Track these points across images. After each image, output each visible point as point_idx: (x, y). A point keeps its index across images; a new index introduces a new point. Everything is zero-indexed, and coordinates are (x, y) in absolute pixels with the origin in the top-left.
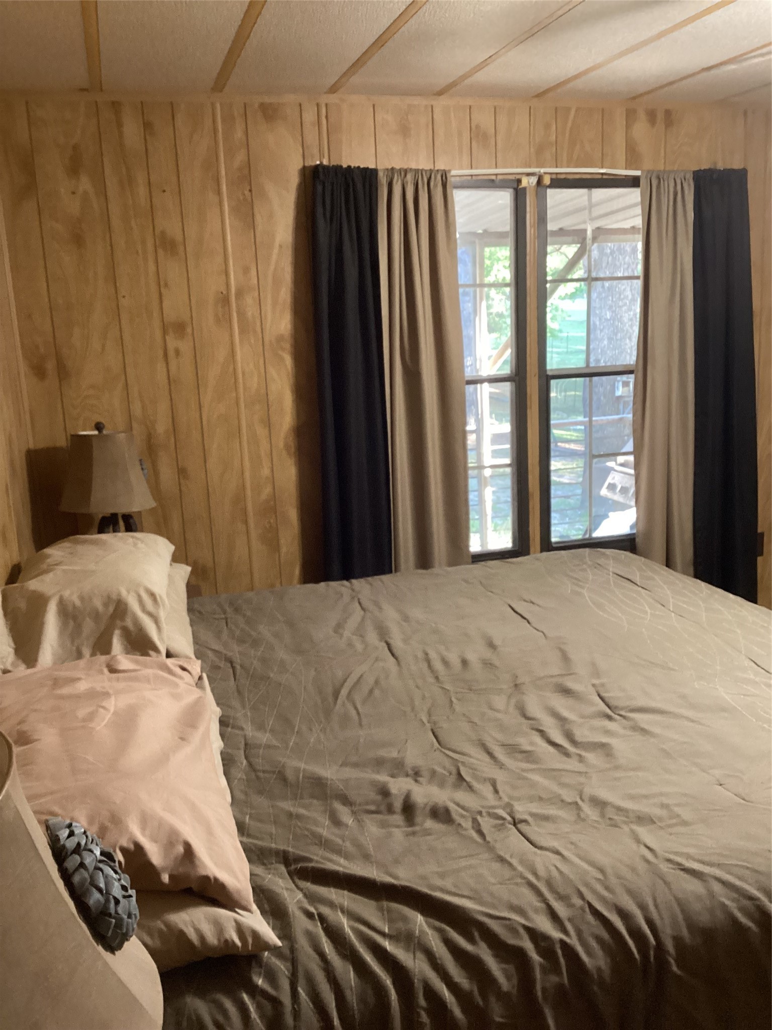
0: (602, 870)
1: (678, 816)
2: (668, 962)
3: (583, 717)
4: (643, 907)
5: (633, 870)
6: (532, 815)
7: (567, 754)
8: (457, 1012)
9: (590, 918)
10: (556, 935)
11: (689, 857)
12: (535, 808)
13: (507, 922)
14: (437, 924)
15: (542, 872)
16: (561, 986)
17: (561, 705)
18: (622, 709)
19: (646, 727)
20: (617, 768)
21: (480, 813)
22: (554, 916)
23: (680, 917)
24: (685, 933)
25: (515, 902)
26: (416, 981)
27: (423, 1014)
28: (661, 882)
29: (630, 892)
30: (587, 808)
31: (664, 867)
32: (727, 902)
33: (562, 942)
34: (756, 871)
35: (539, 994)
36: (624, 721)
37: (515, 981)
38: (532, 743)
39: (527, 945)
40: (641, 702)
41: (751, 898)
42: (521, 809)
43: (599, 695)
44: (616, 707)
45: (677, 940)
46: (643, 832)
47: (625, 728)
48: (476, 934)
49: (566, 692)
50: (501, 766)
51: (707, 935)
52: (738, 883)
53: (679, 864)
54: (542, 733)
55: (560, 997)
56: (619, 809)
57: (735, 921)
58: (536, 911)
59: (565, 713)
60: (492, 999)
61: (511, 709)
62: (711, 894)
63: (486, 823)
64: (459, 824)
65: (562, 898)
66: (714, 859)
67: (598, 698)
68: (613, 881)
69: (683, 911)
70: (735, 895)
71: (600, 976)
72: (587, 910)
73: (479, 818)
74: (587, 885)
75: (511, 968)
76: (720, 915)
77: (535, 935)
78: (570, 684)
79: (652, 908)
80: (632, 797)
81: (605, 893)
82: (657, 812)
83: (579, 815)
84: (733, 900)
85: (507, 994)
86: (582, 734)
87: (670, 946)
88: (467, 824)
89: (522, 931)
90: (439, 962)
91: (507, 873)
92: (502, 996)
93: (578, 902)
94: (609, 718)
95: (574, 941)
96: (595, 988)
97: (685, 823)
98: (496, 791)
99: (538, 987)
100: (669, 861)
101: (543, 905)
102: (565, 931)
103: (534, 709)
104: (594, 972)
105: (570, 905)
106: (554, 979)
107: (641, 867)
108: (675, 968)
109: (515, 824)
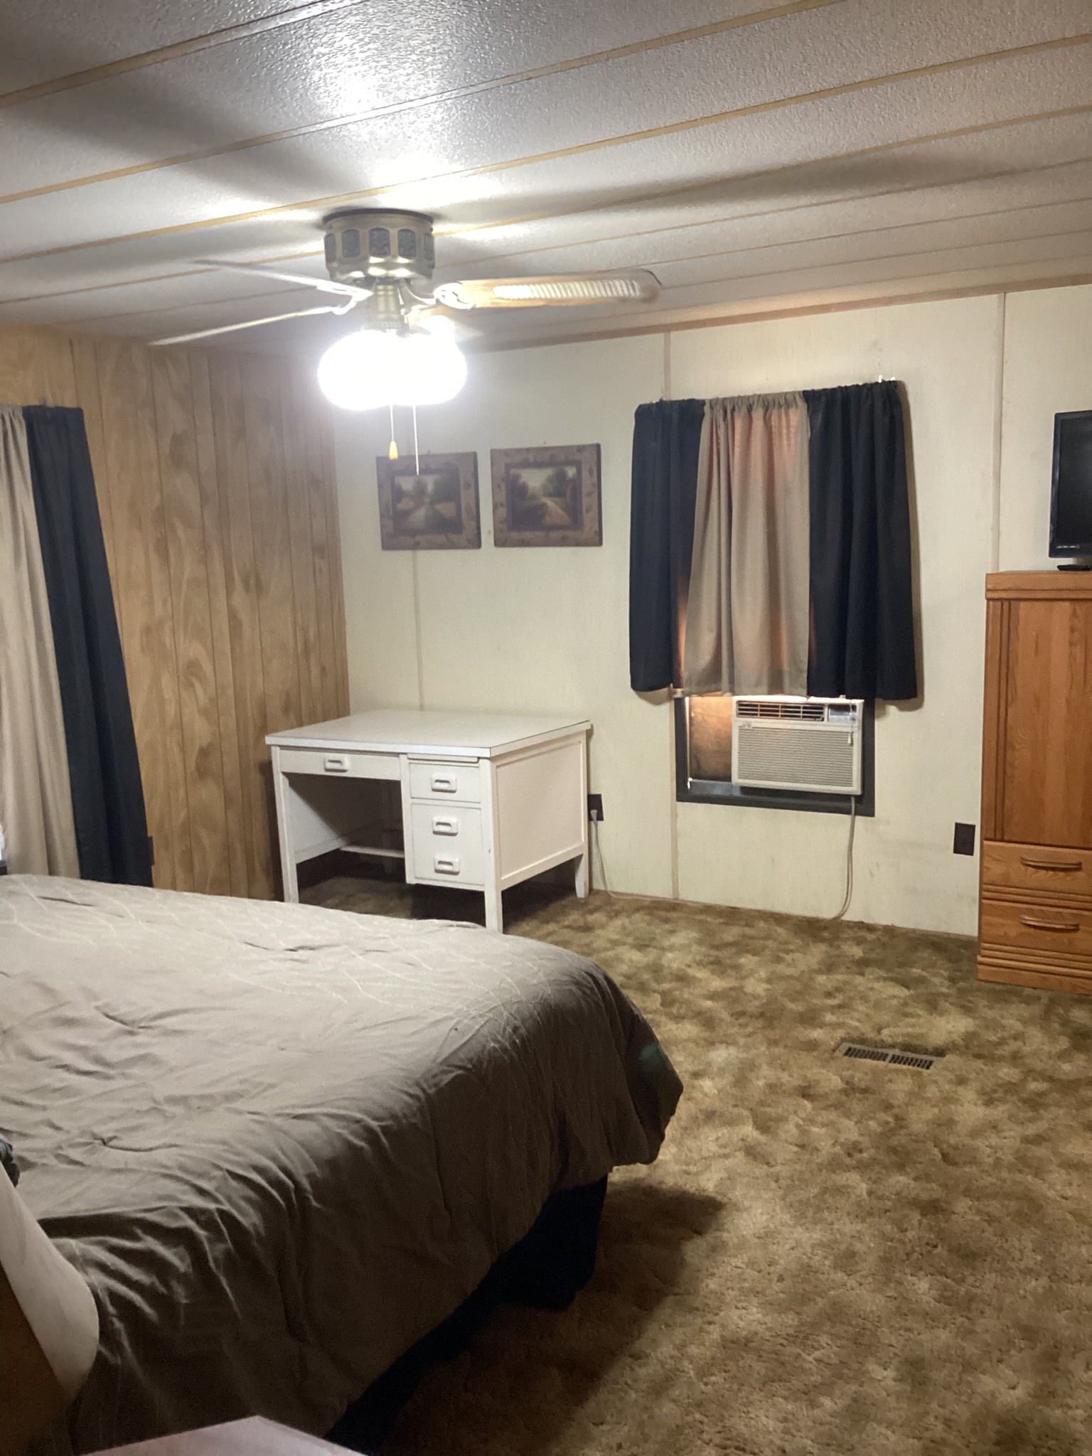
0: (224, 1143)
1: (261, 1084)
2: (308, 1199)
3: (102, 1040)
4: (274, 1159)
5: (252, 1132)
6: (118, 1130)
7: (108, 1077)
8: (147, 1309)
9: (234, 1183)
10: (212, 1206)
11: (293, 1106)
12: (114, 1125)
13: (164, 1210)
14: (94, 1239)
15: (169, 1163)
16: (227, 1253)
17: (70, 1036)
18: (142, 1020)
19: (177, 1027)
20: (171, 1070)
21: (61, 1148)
22: (202, 1192)
23: (307, 1156)
24: (315, 1169)
25: (161, 1193)
27: (115, 1320)
28: (282, 1134)
29: (259, 1150)
30: (166, 1107)
31: (278, 1121)
32: (339, 1130)
33: (218, 1210)
34: (353, 1099)
35: (212, 1264)
36: (149, 1031)
37: (188, 1260)
38: (62, 1080)
39: (190, 1223)
40: (159, 1009)
41: (358, 1121)
42: (105, 1131)
43: (108, 1016)
44: (133, 1022)
45: (310, 1176)
46: (238, 1105)
47: (156, 1036)
48: (139, 1232)
49: (69, 1022)
50: (44, 1108)
51: (332, 1164)
52: (342, 1112)
53: (288, 1115)
54: (66, 1067)
55: (229, 1262)
56: (202, 1097)
57: (351, 1146)
58: (184, 1192)
59: (82, 1042)
60: (174, 1283)
61: (13, 1057)
62: (326, 1129)
63: (75, 1154)
64: (44, 1165)
65: (200, 1175)
66: (318, 1101)
67: (108, 1019)
68: (240, 1147)
69: (308, 1151)
70: (345, 1123)
71: (258, 1233)
72: (229, 1178)
73: (60, 1152)
74: (219, 1157)
75: (181, 1249)
76: (338, 1144)
77: (191, 1212)
78: (69, 1013)
79: (282, 1157)
80: (209, 1085)
81: (236, 1158)
82: (236, 1088)
83: (165, 1116)
84: (344, 1128)
85: (185, 1275)
86: (113, 1052)
87: (306, 1184)
88: (52, 1161)
89: (181, 1214)
90: (112, 1268)
91: (136, 1177)
92: (182, 1278)
93: (217, 1173)
94: (132, 1033)
95: (226, 1207)
96: (255, 1243)
97: (272, 1086)
98: (57, 1128)
99: (210, 1259)
100: (278, 1115)
101: (186, 1187)
102: (216, 1200)
103: (42, 1049)
104: (251, 1229)
105: (210, 1179)
106: (221, 1247)
107: (257, 1128)
108: (314, 1203)
109: (105, 1143)
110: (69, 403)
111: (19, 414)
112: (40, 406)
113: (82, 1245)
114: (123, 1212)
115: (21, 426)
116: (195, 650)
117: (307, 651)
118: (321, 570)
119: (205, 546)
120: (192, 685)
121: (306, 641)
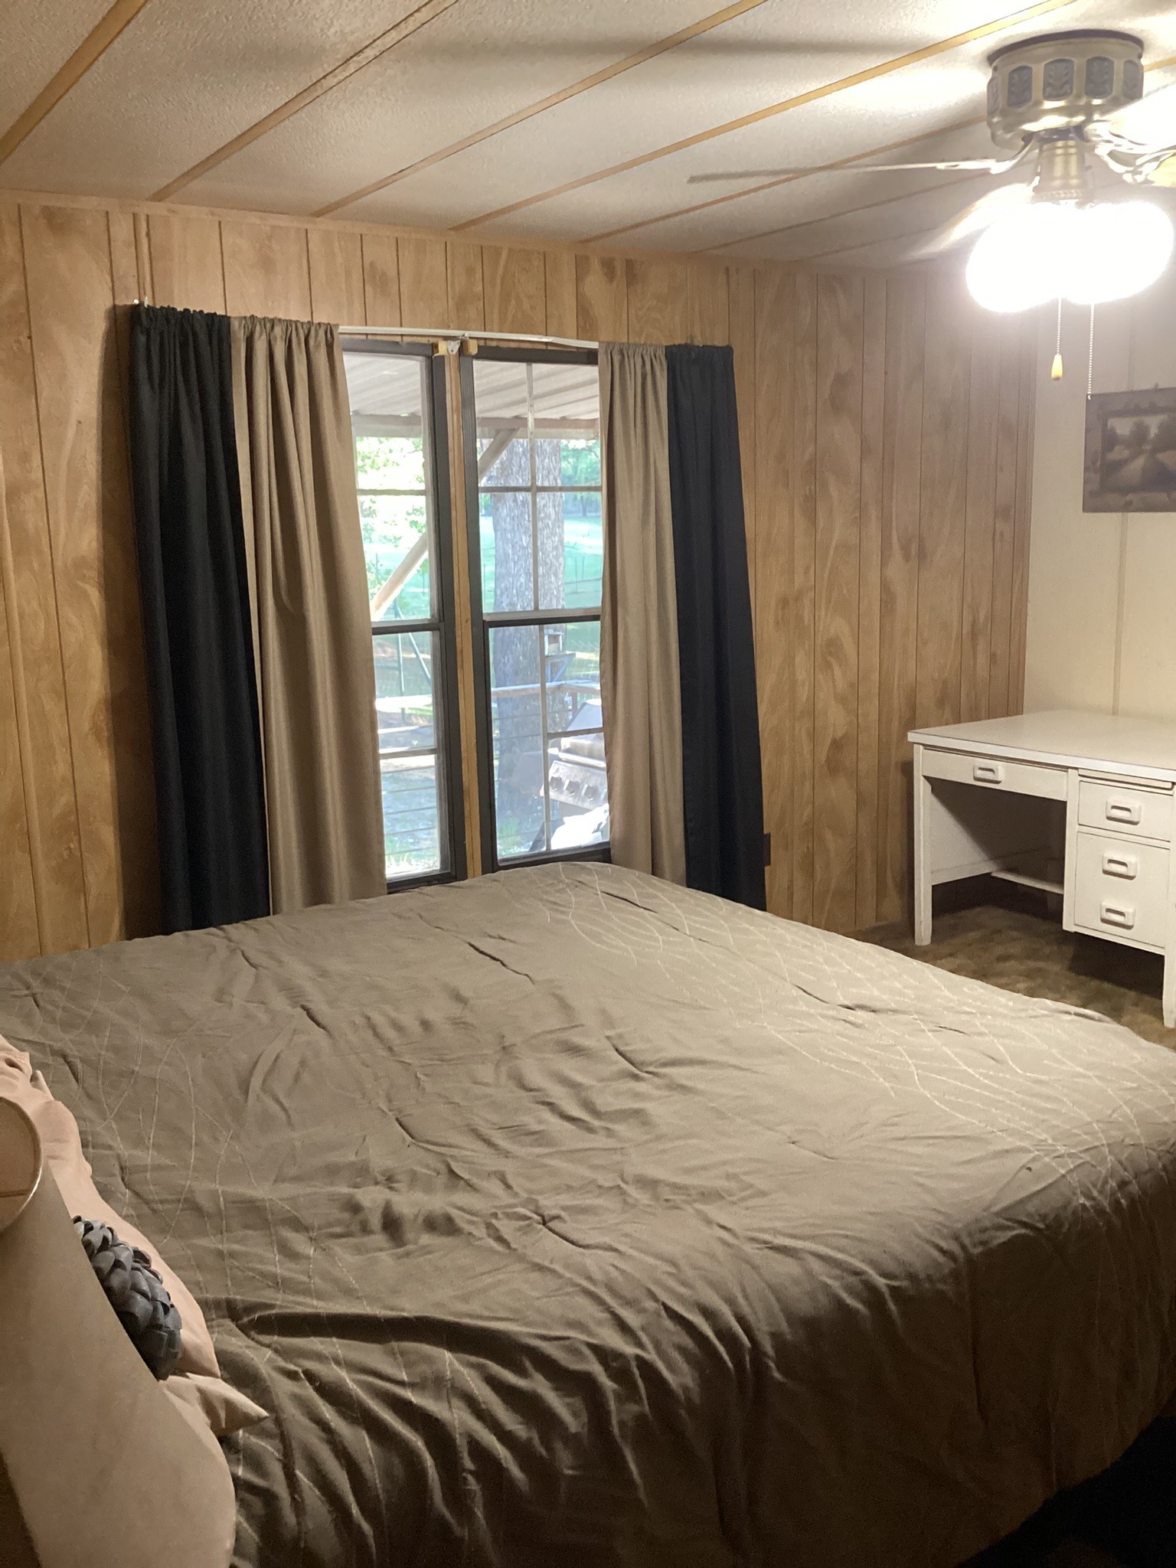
0: (673, 1263)
1: (751, 1186)
2: (768, 1367)
3: (602, 1080)
4: (731, 1302)
5: (712, 1256)
6: (564, 1208)
7: (591, 1130)
8: (516, 1472)
9: (668, 1323)
10: (630, 1350)
11: (776, 1232)
12: (565, 1199)
13: (567, 1342)
14: (473, 1359)
15: (598, 1276)
16: (640, 1418)
17: (569, 1067)
18: (651, 1064)
19: (689, 1083)
20: (659, 1138)
21: (495, 1215)
22: (623, 1327)
23: (777, 1307)
24: (784, 1327)
25: (572, 1316)
26: (457, 1436)
27: (470, 1478)
28: (748, 1267)
29: (713, 1285)
30: (633, 1192)
31: (749, 1248)
32: (829, 1281)
33: (638, 1357)
34: (860, 1240)
35: (616, 1430)
36: (656, 1080)
37: (585, 1419)
38: (540, 1122)
39: (596, 1369)
40: (674, 1052)
41: (857, 1273)
42: (550, 1204)
43: (617, 1050)
44: (643, 1063)
45: (775, 1336)
46: (712, 1210)
47: (658, 1087)
48: (528, 1364)
49: (575, 1050)
50: (507, 1154)
51: (809, 1325)
52: (840, 1256)
53: (765, 1242)
54: (551, 1106)
55: (642, 1433)
56: (676, 1187)
57: (840, 1304)
58: (600, 1323)
59: (579, 1078)
60: (558, 1446)
61: (503, 1079)
62: (809, 1273)
63: (506, 1228)
64: (470, 1234)
65: (628, 1303)
66: (808, 1231)
67: (616, 1054)
68: (689, 1273)
69: (778, 1300)
70: (838, 1272)
71: (688, 1399)
72: (663, 1313)
73: (494, 1221)
74: (658, 1282)
75: (577, 1402)
76: (823, 1300)
77: (602, 1354)
78: (578, 1040)
79: (741, 1300)
80: (688, 1171)
81: (682, 1290)
82: (722, 1184)
83: (625, 1202)
84: (836, 1278)
85: (576, 1435)
86: (605, 1101)
87: (768, 1347)
88: (480, 1232)
89: (587, 1352)
90: (483, 1406)
91: (552, 1283)
92: (570, 1440)
93: (650, 1305)
94: (636, 1077)
95: (651, 1356)
96: (683, 1412)
97: (763, 1194)
98: (508, 1187)
99: (614, 1421)
100: (753, 1240)
101: (606, 1315)
102: (640, 1344)
103: (535, 1076)
104: (680, 1392)
105: (642, 1311)
106: (634, 1408)
107: (720, 1250)
108: (777, 1375)
109: (544, 1223)
110: (719, 342)
111: (661, 354)
112: (686, 345)
113: (457, 1365)
114: (516, 1333)
115: (662, 370)
116: (838, 627)
117: (974, 635)
118: (1002, 534)
119: (861, 507)
120: (829, 666)
121: (974, 623)
